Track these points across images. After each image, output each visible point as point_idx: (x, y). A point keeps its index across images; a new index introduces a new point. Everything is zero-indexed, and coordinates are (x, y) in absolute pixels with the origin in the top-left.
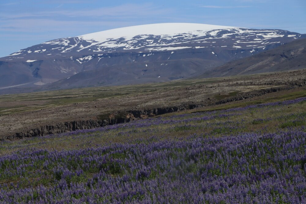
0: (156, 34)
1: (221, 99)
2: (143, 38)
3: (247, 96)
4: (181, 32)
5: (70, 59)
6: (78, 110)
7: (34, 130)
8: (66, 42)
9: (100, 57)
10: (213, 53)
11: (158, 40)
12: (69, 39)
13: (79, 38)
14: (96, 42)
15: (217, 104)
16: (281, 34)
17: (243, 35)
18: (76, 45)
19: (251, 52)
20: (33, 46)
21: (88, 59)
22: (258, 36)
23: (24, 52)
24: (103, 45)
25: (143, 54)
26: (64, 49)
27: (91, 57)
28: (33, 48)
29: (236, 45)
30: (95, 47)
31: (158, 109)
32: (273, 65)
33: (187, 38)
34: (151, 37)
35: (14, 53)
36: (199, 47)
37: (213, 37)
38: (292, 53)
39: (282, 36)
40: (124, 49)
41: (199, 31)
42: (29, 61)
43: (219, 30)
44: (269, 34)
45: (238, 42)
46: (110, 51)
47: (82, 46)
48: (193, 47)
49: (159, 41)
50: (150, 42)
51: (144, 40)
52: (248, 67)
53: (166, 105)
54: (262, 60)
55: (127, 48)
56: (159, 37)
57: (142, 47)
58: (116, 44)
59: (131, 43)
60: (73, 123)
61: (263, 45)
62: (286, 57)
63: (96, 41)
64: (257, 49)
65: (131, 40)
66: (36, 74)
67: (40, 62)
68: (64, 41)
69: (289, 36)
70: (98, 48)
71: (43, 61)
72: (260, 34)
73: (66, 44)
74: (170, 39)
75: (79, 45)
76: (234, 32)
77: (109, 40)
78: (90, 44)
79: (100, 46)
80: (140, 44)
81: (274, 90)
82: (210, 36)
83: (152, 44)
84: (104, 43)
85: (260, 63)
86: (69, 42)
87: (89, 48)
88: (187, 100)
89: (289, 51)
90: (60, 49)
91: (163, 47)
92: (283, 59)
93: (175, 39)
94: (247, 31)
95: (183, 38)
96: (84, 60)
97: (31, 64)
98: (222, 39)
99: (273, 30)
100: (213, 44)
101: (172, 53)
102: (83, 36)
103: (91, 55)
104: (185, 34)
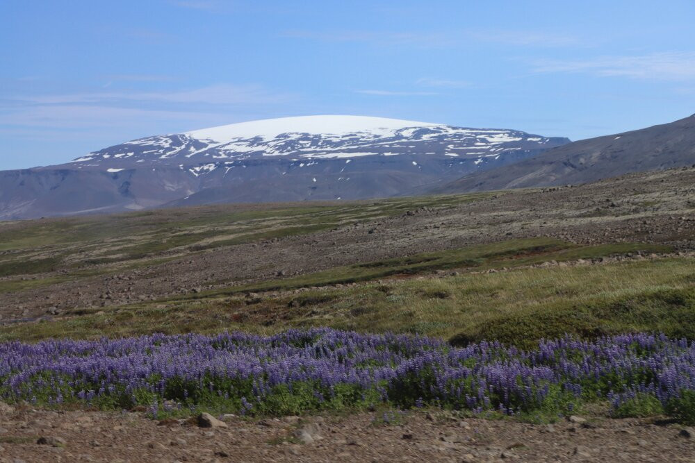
0: (313, 132)
2: (293, 139)
4: (354, 130)
5: (179, 169)
8: (166, 142)
9: (229, 165)
10: (414, 163)
11: (318, 141)
12: (171, 137)
13: (187, 136)
14: (216, 143)
16: (515, 136)
17: (455, 136)
18: (183, 147)
19: (476, 162)
20: (110, 148)
21: (208, 170)
22: (479, 139)
23: (98, 156)
24: (227, 148)
25: (299, 162)
26: (164, 153)
27: (213, 165)
28: (112, 150)
29: (449, 152)
30: (214, 151)
32: (553, 178)
33: (365, 139)
34: (305, 137)
35: (80, 158)
36: (389, 154)
37: (406, 138)
38: (582, 160)
39: (518, 139)
40: (264, 154)
41: (383, 129)
42: (111, 170)
43: (415, 128)
44: (497, 136)
45: (451, 147)
46: (242, 157)
47: (192, 149)
48: (380, 153)
49: (320, 144)
50: (305, 144)
51: (296, 142)
52: (510, 181)
54: (533, 171)
55: (269, 153)
56: (318, 137)
57: (293, 151)
58: (250, 146)
59: (275, 146)
61: (494, 152)
63: (215, 140)
64: (485, 159)
65: (274, 141)
66: (126, 191)
67: (131, 171)
68: (162, 140)
69: (529, 139)
70: (220, 153)
71: (134, 170)
72: (482, 136)
73: (167, 145)
74: (337, 140)
75: (188, 147)
76: (440, 132)
77: (237, 140)
78: (206, 145)
79: (222, 149)
80: (289, 148)
82: (402, 137)
83: (309, 147)
84: (229, 144)
85: (531, 176)
86: (170, 141)
87: (205, 152)
89: (577, 157)
90: (157, 152)
91: (328, 152)
92: (568, 170)
93: (346, 141)
94: (460, 131)
95: (358, 139)
96: (202, 171)
97: (115, 176)
98: (424, 142)
99: (501, 130)
100: (410, 149)
101: (348, 161)
102: (192, 132)
103: (214, 163)
104: (361, 133)
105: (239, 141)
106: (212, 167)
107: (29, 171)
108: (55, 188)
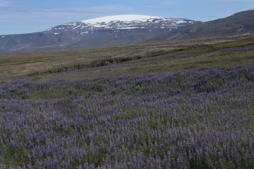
0: (121, 20)
1: (154, 54)
3: (167, 53)
4: (134, 20)
5: (77, 33)
6: (80, 59)
7: (58, 69)
8: (75, 24)
9: (92, 32)
10: (150, 30)
12: (77, 23)
13: (82, 22)
14: (90, 24)
15: (152, 56)
16: (185, 21)
17: (166, 21)
18: (80, 26)
19: (170, 30)
20: (58, 26)
21: (86, 33)
22: (173, 22)
23: (53, 29)
24: (94, 26)
25: (114, 31)
26: (74, 28)
27: (88, 32)
28: (58, 27)
29: (162, 27)
30: (90, 27)
31: (122, 59)
32: (181, 37)
33: (137, 23)
34: (118, 22)
35: (48, 29)
36: (143, 27)
37: (150, 22)
38: (191, 31)
39: (186, 22)
40: (105, 28)
41: (143, 19)
42: (55, 34)
43: (153, 19)
44: (179, 21)
45: (163, 25)
46: (98, 29)
47: (83, 26)
48: (140, 27)
49: (123, 24)
51: (115, 24)
53: (126, 57)
54: (175, 35)
56: (123, 22)
58: (101, 25)
59: (109, 25)
60: (79, 66)
61: (176, 27)
62: (188, 33)
64: (173, 29)
65: (108, 23)
66: (59, 41)
67: (61, 34)
68: (73, 23)
69: (189, 22)
72: (174, 21)
73: (75, 25)
74: (128, 23)
75: (81, 26)
76: (161, 20)
77: (97, 23)
78: (87, 25)
79: (92, 26)
80: (113, 26)
81: (181, 50)
82: (149, 22)
83: (119, 25)
84: (94, 25)
85: (174, 36)
86: (76, 24)
87: (87, 27)
88: (136, 55)
89: (189, 30)
90: (72, 27)
91: (124, 27)
92: (186, 34)
93: (131, 23)
94: (168, 19)
95: (135, 23)
96: (84, 33)
97: (57, 35)
98: (155, 23)
99: (181, 19)
100: (150, 26)
101: (129, 30)
102: (84, 21)
103: (88, 31)
104: (136, 20)
105: (98, 24)
106: (87, 32)
107: (29, 34)
108: (38, 39)
